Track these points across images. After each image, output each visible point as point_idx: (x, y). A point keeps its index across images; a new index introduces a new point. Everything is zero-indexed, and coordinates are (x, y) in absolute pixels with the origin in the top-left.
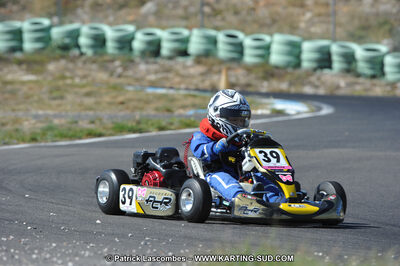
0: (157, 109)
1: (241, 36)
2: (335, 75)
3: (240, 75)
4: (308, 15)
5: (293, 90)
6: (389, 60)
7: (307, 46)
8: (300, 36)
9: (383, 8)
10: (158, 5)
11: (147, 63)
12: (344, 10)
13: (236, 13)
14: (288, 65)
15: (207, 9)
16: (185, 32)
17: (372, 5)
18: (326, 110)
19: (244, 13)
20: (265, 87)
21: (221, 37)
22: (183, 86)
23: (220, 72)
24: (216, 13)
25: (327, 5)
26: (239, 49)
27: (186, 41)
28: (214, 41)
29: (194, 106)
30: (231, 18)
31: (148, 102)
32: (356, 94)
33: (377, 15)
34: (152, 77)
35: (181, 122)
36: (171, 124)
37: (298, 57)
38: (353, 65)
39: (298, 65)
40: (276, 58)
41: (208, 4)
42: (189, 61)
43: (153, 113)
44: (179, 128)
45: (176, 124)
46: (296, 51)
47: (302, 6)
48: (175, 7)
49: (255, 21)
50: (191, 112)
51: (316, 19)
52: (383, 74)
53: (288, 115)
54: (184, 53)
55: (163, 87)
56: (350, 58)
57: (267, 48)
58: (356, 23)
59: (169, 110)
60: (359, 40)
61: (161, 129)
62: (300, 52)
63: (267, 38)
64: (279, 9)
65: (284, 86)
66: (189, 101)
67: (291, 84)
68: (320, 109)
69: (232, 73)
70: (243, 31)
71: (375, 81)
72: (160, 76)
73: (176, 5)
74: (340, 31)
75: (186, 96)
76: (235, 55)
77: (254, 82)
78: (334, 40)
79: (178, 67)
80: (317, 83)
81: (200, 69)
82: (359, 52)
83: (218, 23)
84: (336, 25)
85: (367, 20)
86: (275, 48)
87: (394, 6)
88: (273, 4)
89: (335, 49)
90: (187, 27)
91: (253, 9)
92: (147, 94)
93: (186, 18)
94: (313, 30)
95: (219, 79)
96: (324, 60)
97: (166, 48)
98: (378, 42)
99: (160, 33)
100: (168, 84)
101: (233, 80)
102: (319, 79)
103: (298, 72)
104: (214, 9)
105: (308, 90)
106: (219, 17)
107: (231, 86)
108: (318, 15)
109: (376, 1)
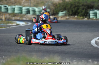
1: (7, 6)
2: (31, 15)
3: (8, 16)
4: (24, 1)
5: (21, 19)
7: (24, 8)
8: (22, 6)
14: (19, 13)
18: (30, 24)
19: (8, 0)
20: (14, 18)
21: (2, 6)
23: (3, 15)
26: (7, 9)
30: (5, 2)
38: (35, 13)
39: (22, 13)
40: (16, 11)
49: (11, 3)
53: (20, 25)
56: (34, 11)
57: (14, 9)
58: (35, 2)
60: (36, 6)
62: (22, 10)
63: (14, 7)
65: (18, 18)
67: (20, 18)
68: (28, 23)
69: (6, 15)
70: (8, 5)
74: (32, 5)
76: (6, 11)
77: (11, 17)
78: (30, 7)
80: (27, 17)
82: (37, 9)
84: (31, 3)
85: (38, 2)
86: (16, 9)
89: (31, 9)
95: (3, 17)
96: (28, 12)
98: (41, 7)
101: (6, 17)
102: (27, 16)
103: (22, 15)
105: (24, 19)
106: (2, 2)
107: (6, 18)
108: (26, 1)
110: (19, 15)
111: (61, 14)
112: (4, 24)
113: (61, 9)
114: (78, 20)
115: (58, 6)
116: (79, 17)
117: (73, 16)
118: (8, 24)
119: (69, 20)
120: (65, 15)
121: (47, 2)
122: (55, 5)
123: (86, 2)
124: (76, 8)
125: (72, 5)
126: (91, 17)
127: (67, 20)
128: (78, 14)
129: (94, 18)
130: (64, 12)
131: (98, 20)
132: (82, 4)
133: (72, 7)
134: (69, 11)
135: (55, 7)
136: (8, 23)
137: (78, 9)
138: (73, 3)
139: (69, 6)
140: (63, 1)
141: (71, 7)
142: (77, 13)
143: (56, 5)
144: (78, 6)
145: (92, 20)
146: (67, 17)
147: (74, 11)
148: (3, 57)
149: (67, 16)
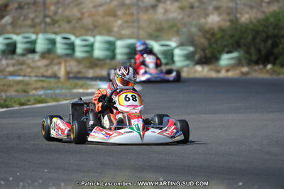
0: (17, 91)
1: (73, 38)
3: (74, 66)
4: (119, 22)
6: (177, 52)
7: (119, 44)
8: (113, 36)
10: (13, 17)
11: (6, 59)
12: (144, 17)
13: (69, 22)
14: (107, 57)
15: (48, 20)
16: (33, 37)
17: (164, 14)
19: (74, 22)
20: (91, 73)
21: (59, 39)
22: (33, 74)
23: (59, 64)
24: (54, 22)
25: (132, 14)
26: (72, 47)
27: (34, 42)
28: (53, 42)
29: (43, 88)
30: (67, 26)
31: (10, 86)
33: (168, 20)
34: (11, 69)
35: (35, 99)
36: (29, 101)
37: (113, 51)
39: (113, 57)
40: (98, 53)
41: (48, 16)
42: (36, 57)
43: (14, 93)
44: (35, 104)
45: (32, 101)
46: (112, 48)
47: (115, 15)
48: (24, 20)
49: (82, 28)
50: (41, 92)
51: (125, 25)
52: (173, 62)
54: (33, 51)
55: (19, 76)
57: (92, 46)
58: (153, 26)
59: (25, 92)
60: (156, 38)
61: (22, 104)
62: (115, 48)
63: (91, 39)
64: (99, 18)
65: (104, 73)
66: (39, 85)
69: (67, 64)
70: (74, 34)
71: (168, 67)
72: (16, 68)
73: (26, 17)
74: (142, 33)
75: (36, 81)
76: (69, 52)
77: (83, 70)
79: (29, 62)
81: (45, 62)
82: (156, 47)
83: (57, 29)
84: (139, 28)
85: (160, 24)
86: (97, 45)
88: (94, 15)
90: (34, 33)
91: (80, 19)
92: (9, 81)
93: (33, 26)
94: (125, 32)
95: (60, 69)
97: (20, 48)
98: (169, 40)
99: (15, 37)
100: (22, 74)
101: (68, 69)
103: (114, 63)
104: (53, 20)
106: (57, 25)
107: (68, 73)
108: (127, 22)
109: (166, 11)
110: (106, 64)
111: (226, 59)
112: (64, 91)
113: (226, 46)
114: (275, 77)
115: (219, 35)
116: (277, 68)
117: (261, 66)
118: (75, 91)
119: (249, 77)
120: (239, 63)
121: (185, 25)
122: (209, 34)
124: (270, 42)
125: (257, 33)
127: (244, 77)
128: (276, 58)
130: (235, 54)
133: (258, 40)
134: (248, 52)
135: (209, 40)
136: (76, 86)
137: (275, 45)
138: (261, 28)
139: (250, 37)
140: (231, 21)
141: (254, 39)
142: (272, 58)
143: (213, 35)
144: (276, 36)
146: (245, 69)
147: (263, 52)
148: (60, 185)
149: (243, 66)
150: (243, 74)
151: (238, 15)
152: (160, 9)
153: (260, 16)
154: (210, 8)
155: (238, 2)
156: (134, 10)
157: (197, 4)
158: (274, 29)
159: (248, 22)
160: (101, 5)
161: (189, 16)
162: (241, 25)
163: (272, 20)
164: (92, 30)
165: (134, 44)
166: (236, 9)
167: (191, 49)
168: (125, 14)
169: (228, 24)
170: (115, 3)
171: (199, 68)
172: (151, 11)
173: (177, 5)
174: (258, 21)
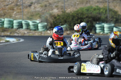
2: (23, 30)
4: (15, 12)
5: (11, 35)
6: (40, 25)
7: (15, 22)
8: (13, 19)
9: (37, 9)
12: (26, 10)
14: (9, 27)
17: (34, 9)
18: (22, 40)
20: (3, 34)
25: (21, 9)
32: (30, 35)
33: (36, 12)
37: (13, 25)
38: (29, 27)
39: (13, 27)
40: (6, 25)
46: (12, 23)
47: (13, 10)
51: (17, 14)
52: (38, 29)
53: (11, 42)
56: (28, 25)
57: (3, 22)
58: (29, 14)
60: (30, 19)
62: (13, 23)
63: (3, 20)
64: (6, 11)
65: (8, 34)
67: (11, 33)
68: (20, 40)
71: (35, 31)
74: (25, 17)
78: (23, 20)
80: (19, 33)
82: (31, 23)
84: (23, 15)
85: (33, 13)
86: (5, 22)
87: (41, 9)
88: (4, 9)
89: (23, 22)
94: (17, 17)
96: (20, 26)
98: (36, 20)
102: (19, 31)
105: (16, 34)
108: (18, 12)
109: (35, 7)
110: (9, 30)
119: (70, 35)
120: (66, 30)
122: (53, 17)
123: (91, 13)
124: (79, 20)
125: (74, 17)
126: (98, 31)
129: (101, 33)
131: (106, 36)
132: (86, 15)
133: (74, 20)
134: (70, 25)
135: (53, 19)
138: (75, 15)
139: (71, 18)
140: (62, 12)
143: (55, 18)
144: (82, 18)
145: (98, 35)
146: (68, 32)
150: (68, 34)
151: (66, 9)
152: (32, 7)
153: (75, 10)
154: (54, 6)
155: (65, 3)
156: (21, 7)
157: (48, 5)
158: (81, 15)
159: (69, 12)
160: (7, 5)
161: (45, 10)
162: (67, 13)
163: (80, 11)
164: (4, 16)
165: (21, 22)
166: (65, 6)
167: (46, 24)
168: (17, 9)
169: (61, 13)
170: (13, 4)
171: (49, 32)
172: (28, 8)
173: (39, 5)
174: (74, 12)
